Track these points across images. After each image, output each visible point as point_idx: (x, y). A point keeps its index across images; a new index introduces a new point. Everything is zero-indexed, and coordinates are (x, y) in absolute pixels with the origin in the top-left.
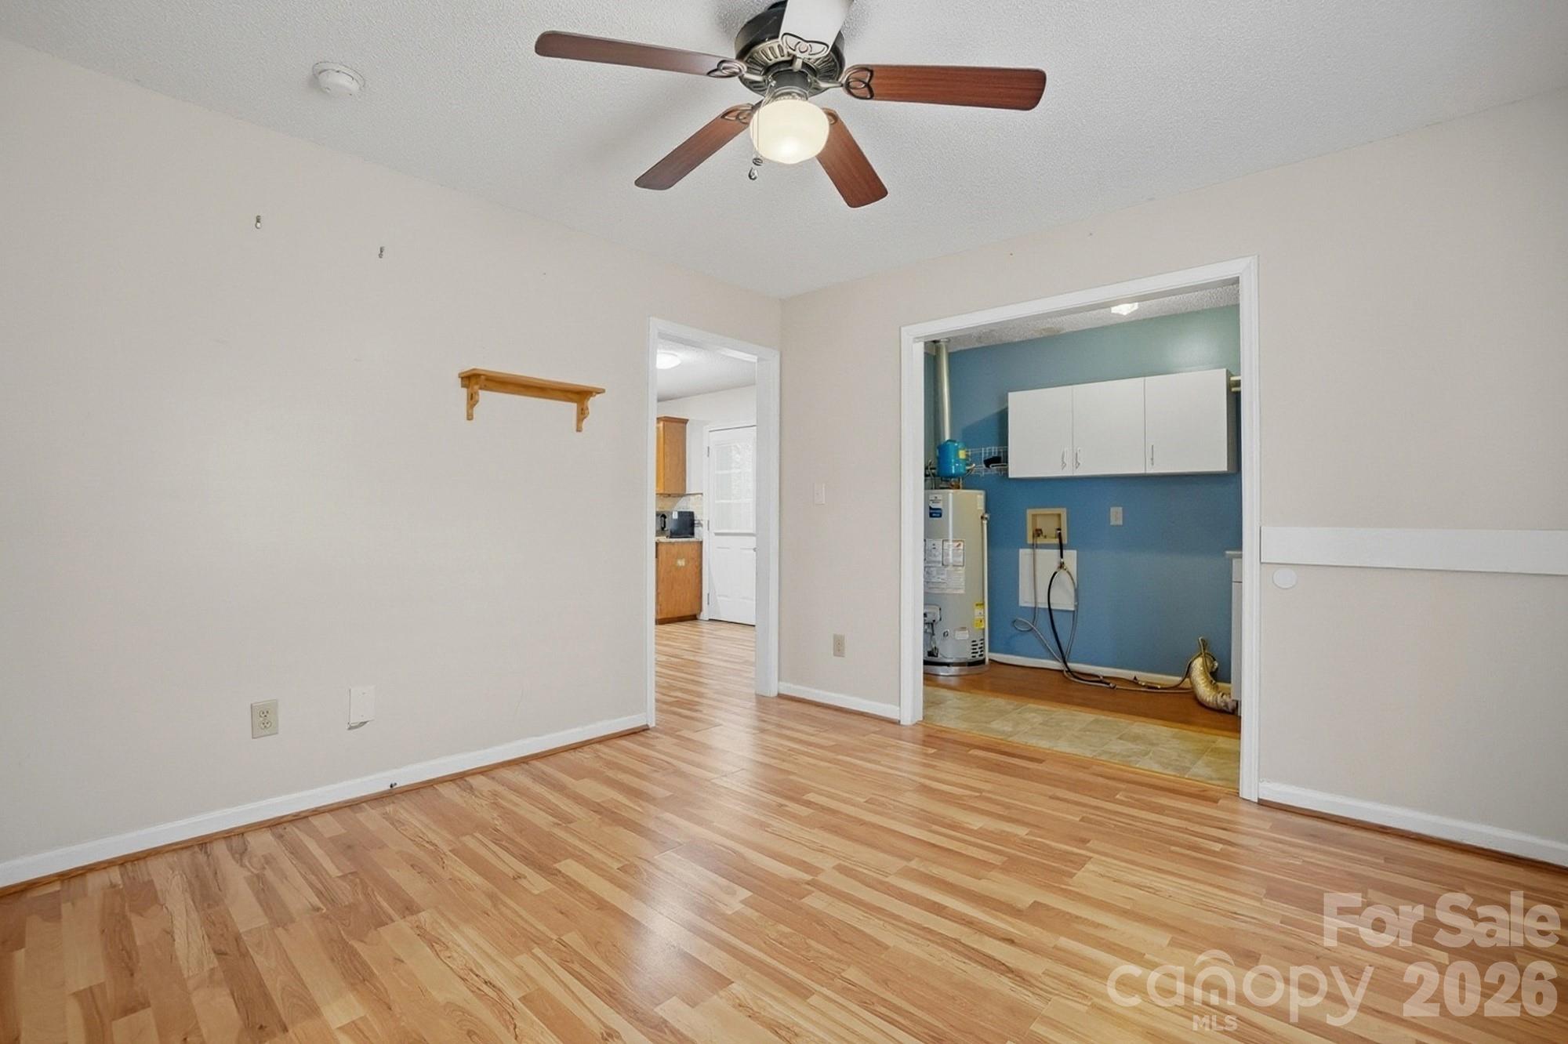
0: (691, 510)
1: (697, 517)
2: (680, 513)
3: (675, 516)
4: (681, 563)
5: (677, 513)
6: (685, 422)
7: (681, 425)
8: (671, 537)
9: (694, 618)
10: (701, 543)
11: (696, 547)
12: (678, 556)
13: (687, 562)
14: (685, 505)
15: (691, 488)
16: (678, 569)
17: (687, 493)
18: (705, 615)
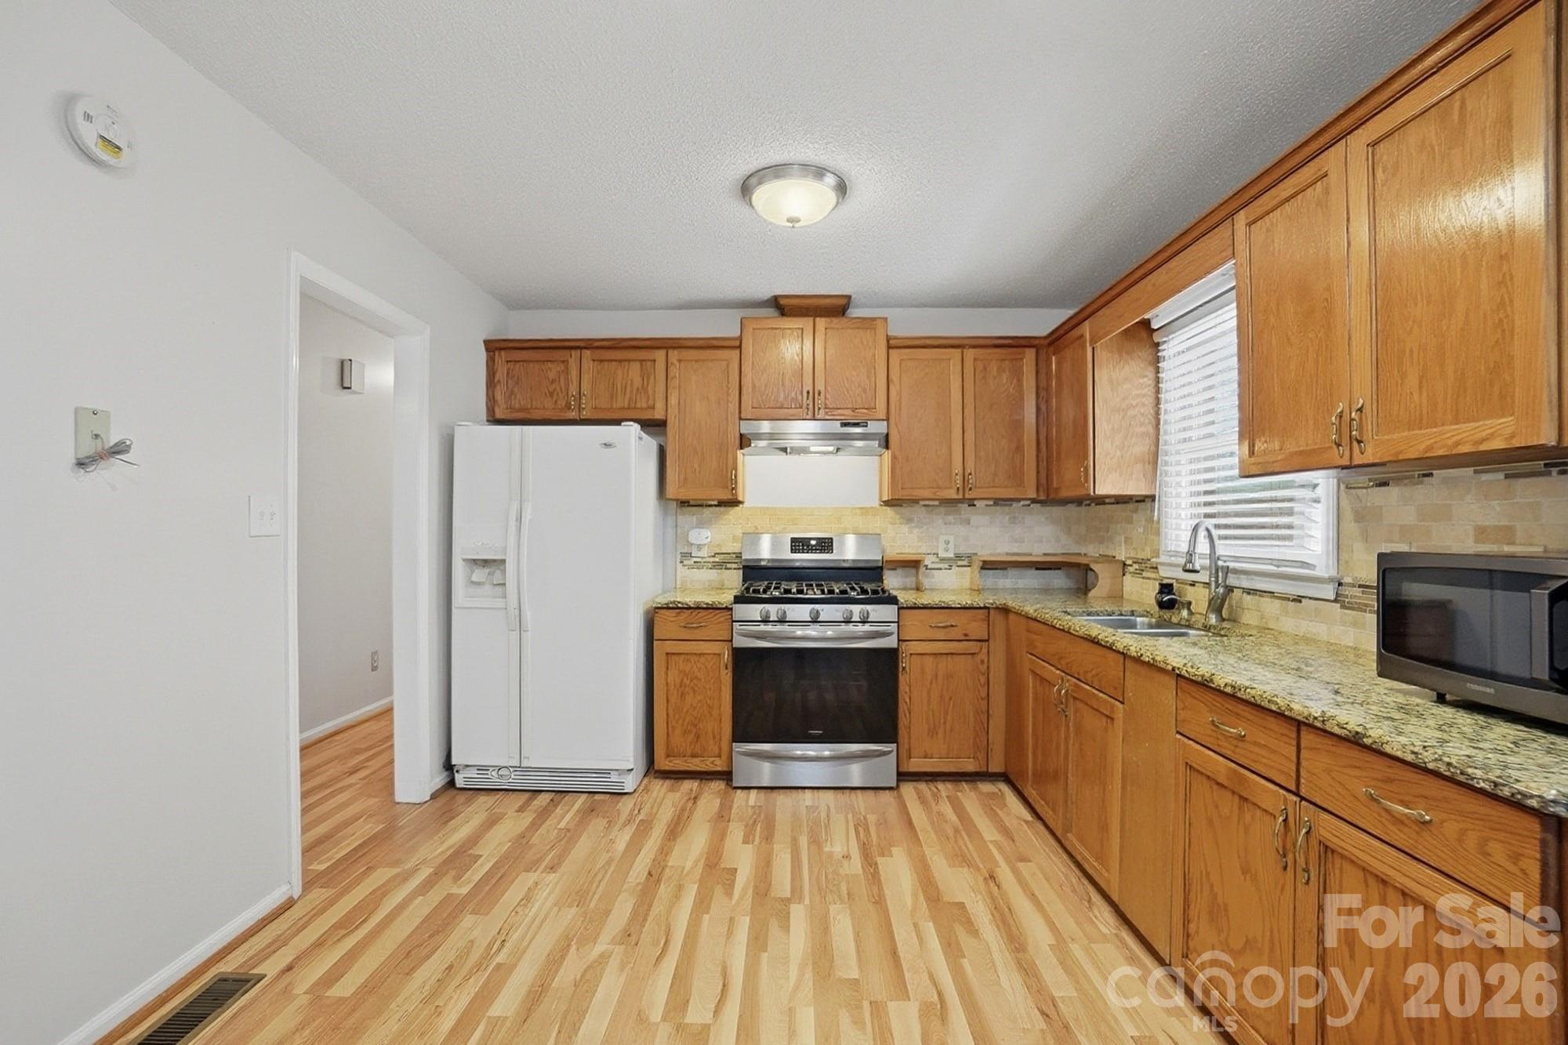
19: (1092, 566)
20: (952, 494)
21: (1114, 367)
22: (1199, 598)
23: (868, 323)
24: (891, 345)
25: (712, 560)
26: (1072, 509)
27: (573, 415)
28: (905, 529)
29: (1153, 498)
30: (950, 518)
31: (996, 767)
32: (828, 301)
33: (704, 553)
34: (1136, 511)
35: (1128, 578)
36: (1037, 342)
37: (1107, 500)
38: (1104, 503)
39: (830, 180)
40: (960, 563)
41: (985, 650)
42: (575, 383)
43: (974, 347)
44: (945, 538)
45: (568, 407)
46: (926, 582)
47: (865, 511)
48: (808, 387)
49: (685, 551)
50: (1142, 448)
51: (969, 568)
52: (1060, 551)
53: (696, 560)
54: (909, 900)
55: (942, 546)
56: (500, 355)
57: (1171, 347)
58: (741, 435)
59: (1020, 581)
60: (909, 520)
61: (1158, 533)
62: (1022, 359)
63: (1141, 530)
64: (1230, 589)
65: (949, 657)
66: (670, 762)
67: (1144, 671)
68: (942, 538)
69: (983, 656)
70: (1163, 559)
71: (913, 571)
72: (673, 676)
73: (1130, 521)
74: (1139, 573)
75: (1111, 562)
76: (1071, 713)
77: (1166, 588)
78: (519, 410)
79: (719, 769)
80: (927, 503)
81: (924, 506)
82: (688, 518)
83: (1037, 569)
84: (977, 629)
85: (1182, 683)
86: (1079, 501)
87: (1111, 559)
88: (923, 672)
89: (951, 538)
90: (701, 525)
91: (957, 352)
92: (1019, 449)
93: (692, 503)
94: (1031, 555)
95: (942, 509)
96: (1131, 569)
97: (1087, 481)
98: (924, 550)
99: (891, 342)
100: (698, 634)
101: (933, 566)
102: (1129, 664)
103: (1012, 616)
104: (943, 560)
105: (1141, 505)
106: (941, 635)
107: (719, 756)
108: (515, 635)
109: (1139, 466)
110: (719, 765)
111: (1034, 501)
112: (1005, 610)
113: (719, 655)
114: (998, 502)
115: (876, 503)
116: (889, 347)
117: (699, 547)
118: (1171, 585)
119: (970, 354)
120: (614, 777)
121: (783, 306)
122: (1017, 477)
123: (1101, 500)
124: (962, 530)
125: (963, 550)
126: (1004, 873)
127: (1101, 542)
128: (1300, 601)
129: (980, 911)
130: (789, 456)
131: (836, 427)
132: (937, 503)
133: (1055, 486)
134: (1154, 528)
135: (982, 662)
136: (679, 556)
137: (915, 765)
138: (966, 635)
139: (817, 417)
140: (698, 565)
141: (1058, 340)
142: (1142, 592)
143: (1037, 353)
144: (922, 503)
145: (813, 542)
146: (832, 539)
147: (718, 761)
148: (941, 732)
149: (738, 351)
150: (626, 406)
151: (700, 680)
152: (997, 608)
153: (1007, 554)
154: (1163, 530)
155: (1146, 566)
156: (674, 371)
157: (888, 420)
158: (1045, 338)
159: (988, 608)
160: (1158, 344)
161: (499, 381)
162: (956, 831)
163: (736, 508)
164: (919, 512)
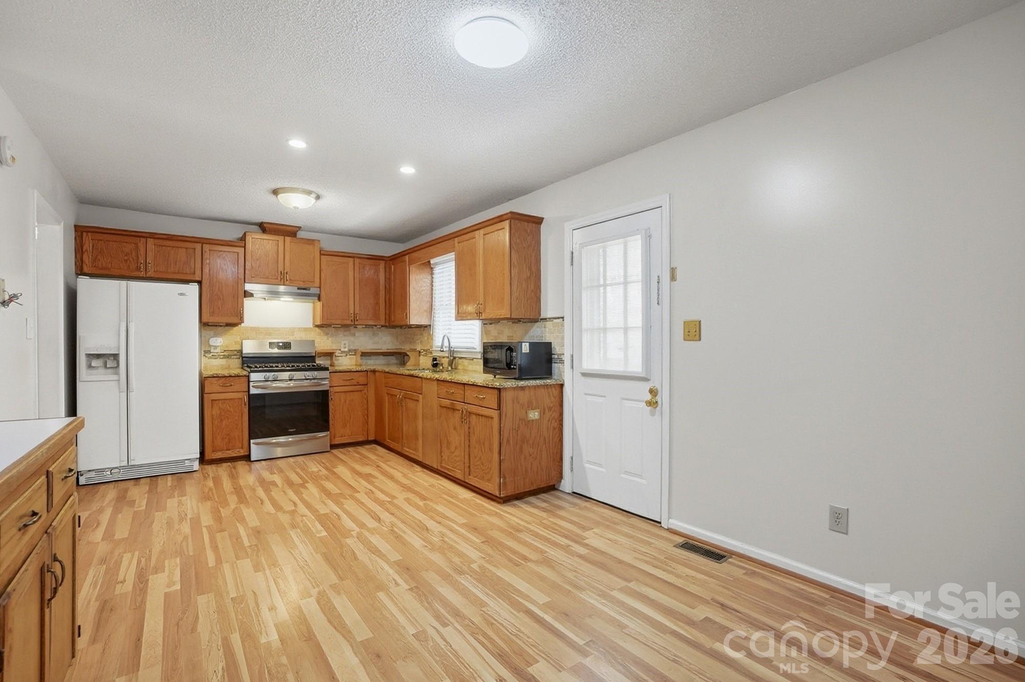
0: (547, 340)
1: (556, 349)
2: (532, 345)
3: (526, 348)
4: (534, 415)
5: (528, 344)
6: (538, 221)
7: (531, 226)
8: (520, 379)
9: (551, 488)
10: (562, 386)
11: (555, 392)
12: (530, 406)
13: (542, 413)
14: (540, 333)
15: (548, 311)
16: (528, 423)
17: (542, 316)
18: (566, 485)
19: (408, 353)
20: (349, 322)
21: (417, 275)
22: (445, 361)
23: (311, 242)
24: (322, 253)
25: (223, 354)
26: (398, 330)
27: (142, 274)
28: (325, 338)
29: (430, 325)
30: (345, 333)
31: (371, 438)
32: (290, 228)
33: (218, 350)
34: (424, 330)
35: (421, 357)
36: (385, 258)
37: (413, 326)
38: (411, 328)
39: (313, 195)
40: (351, 353)
41: (366, 389)
42: (143, 256)
43: (359, 258)
44: (345, 342)
45: (138, 269)
46: (336, 363)
47: (306, 329)
48: (281, 269)
49: (207, 349)
50: (426, 306)
51: (354, 356)
52: (394, 347)
53: (213, 354)
54: (350, 475)
55: (342, 346)
56: (87, 235)
57: (437, 270)
58: (245, 291)
59: (377, 361)
60: (327, 334)
61: (432, 339)
62: (379, 265)
63: (426, 338)
64: (455, 358)
65: (351, 393)
66: (215, 454)
67: (428, 381)
68: (343, 342)
69: (366, 391)
70: (434, 349)
71: (329, 358)
72: (216, 411)
73: (421, 334)
74: (425, 355)
75: (414, 351)
76: (404, 404)
77: (435, 359)
78: (102, 269)
79: (242, 454)
80: (335, 326)
81: (334, 327)
82: (208, 332)
83: (384, 356)
84: (362, 380)
85: (439, 382)
86: (401, 327)
87: (415, 350)
88: (340, 400)
89: (346, 342)
90: (216, 335)
91: (351, 259)
92: (377, 304)
93: (210, 324)
94: (381, 349)
95: (342, 329)
96: (423, 354)
97: (407, 318)
98: (334, 348)
99: (322, 252)
100: (230, 389)
101: (339, 355)
102: (423, 380)
103: (377, 374)
104: (344, 352)
105: (426, 328)
106: (348, 383)
107: (242, 448)
108: (124, 394)
109: (425, 313)
110: (242, 452)
111: (382, 326)
112: (374, 371)
113: (241, 399)
114: (367, 326)
115: (311, 326)
116: (321, 254)
117: (216, 347)
118: (436, 358)
119: (357, 261)
120: (187, 463)
121: (263, 227)
122: (376, 316)
123: (410, 327)
124: (352, 339)
125: (352, 347)
126: (382, 464)
127: (411, 343)
128: (473, 360)
129: (375, 473)
130: (267, 301)
131: (295, 290)
132: (340, 326)
133: (393, 319)
134: (430, 337)
135: (365, 394)
136: (203, 352)
137: (337, 441)
138: (358, 383)
139: (285, 284)
140: (214, 357)
141: (395, 258)
142: (426, 362)
143: (385, 264)
144: (333, 326)
145: (281, 344)
146: (290, 343)
147: (242, 451)
148: (348, 425)
149: (244, 248)
150: (177, 272)
151: (231, 412)
152: (371, 371)
153: (372, 349)
154: (434, 338)
155: (428, 352)
156: (206, 255)
157: (320, 287)
158: (389, 257)
159: (367, 371)
160: (432, 268)
161: (86, 250)
162: (360, 458)
163: (237, 327)
164: (332, 330)
